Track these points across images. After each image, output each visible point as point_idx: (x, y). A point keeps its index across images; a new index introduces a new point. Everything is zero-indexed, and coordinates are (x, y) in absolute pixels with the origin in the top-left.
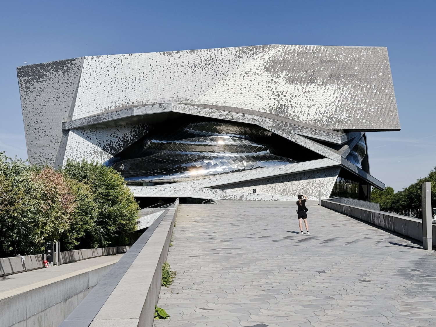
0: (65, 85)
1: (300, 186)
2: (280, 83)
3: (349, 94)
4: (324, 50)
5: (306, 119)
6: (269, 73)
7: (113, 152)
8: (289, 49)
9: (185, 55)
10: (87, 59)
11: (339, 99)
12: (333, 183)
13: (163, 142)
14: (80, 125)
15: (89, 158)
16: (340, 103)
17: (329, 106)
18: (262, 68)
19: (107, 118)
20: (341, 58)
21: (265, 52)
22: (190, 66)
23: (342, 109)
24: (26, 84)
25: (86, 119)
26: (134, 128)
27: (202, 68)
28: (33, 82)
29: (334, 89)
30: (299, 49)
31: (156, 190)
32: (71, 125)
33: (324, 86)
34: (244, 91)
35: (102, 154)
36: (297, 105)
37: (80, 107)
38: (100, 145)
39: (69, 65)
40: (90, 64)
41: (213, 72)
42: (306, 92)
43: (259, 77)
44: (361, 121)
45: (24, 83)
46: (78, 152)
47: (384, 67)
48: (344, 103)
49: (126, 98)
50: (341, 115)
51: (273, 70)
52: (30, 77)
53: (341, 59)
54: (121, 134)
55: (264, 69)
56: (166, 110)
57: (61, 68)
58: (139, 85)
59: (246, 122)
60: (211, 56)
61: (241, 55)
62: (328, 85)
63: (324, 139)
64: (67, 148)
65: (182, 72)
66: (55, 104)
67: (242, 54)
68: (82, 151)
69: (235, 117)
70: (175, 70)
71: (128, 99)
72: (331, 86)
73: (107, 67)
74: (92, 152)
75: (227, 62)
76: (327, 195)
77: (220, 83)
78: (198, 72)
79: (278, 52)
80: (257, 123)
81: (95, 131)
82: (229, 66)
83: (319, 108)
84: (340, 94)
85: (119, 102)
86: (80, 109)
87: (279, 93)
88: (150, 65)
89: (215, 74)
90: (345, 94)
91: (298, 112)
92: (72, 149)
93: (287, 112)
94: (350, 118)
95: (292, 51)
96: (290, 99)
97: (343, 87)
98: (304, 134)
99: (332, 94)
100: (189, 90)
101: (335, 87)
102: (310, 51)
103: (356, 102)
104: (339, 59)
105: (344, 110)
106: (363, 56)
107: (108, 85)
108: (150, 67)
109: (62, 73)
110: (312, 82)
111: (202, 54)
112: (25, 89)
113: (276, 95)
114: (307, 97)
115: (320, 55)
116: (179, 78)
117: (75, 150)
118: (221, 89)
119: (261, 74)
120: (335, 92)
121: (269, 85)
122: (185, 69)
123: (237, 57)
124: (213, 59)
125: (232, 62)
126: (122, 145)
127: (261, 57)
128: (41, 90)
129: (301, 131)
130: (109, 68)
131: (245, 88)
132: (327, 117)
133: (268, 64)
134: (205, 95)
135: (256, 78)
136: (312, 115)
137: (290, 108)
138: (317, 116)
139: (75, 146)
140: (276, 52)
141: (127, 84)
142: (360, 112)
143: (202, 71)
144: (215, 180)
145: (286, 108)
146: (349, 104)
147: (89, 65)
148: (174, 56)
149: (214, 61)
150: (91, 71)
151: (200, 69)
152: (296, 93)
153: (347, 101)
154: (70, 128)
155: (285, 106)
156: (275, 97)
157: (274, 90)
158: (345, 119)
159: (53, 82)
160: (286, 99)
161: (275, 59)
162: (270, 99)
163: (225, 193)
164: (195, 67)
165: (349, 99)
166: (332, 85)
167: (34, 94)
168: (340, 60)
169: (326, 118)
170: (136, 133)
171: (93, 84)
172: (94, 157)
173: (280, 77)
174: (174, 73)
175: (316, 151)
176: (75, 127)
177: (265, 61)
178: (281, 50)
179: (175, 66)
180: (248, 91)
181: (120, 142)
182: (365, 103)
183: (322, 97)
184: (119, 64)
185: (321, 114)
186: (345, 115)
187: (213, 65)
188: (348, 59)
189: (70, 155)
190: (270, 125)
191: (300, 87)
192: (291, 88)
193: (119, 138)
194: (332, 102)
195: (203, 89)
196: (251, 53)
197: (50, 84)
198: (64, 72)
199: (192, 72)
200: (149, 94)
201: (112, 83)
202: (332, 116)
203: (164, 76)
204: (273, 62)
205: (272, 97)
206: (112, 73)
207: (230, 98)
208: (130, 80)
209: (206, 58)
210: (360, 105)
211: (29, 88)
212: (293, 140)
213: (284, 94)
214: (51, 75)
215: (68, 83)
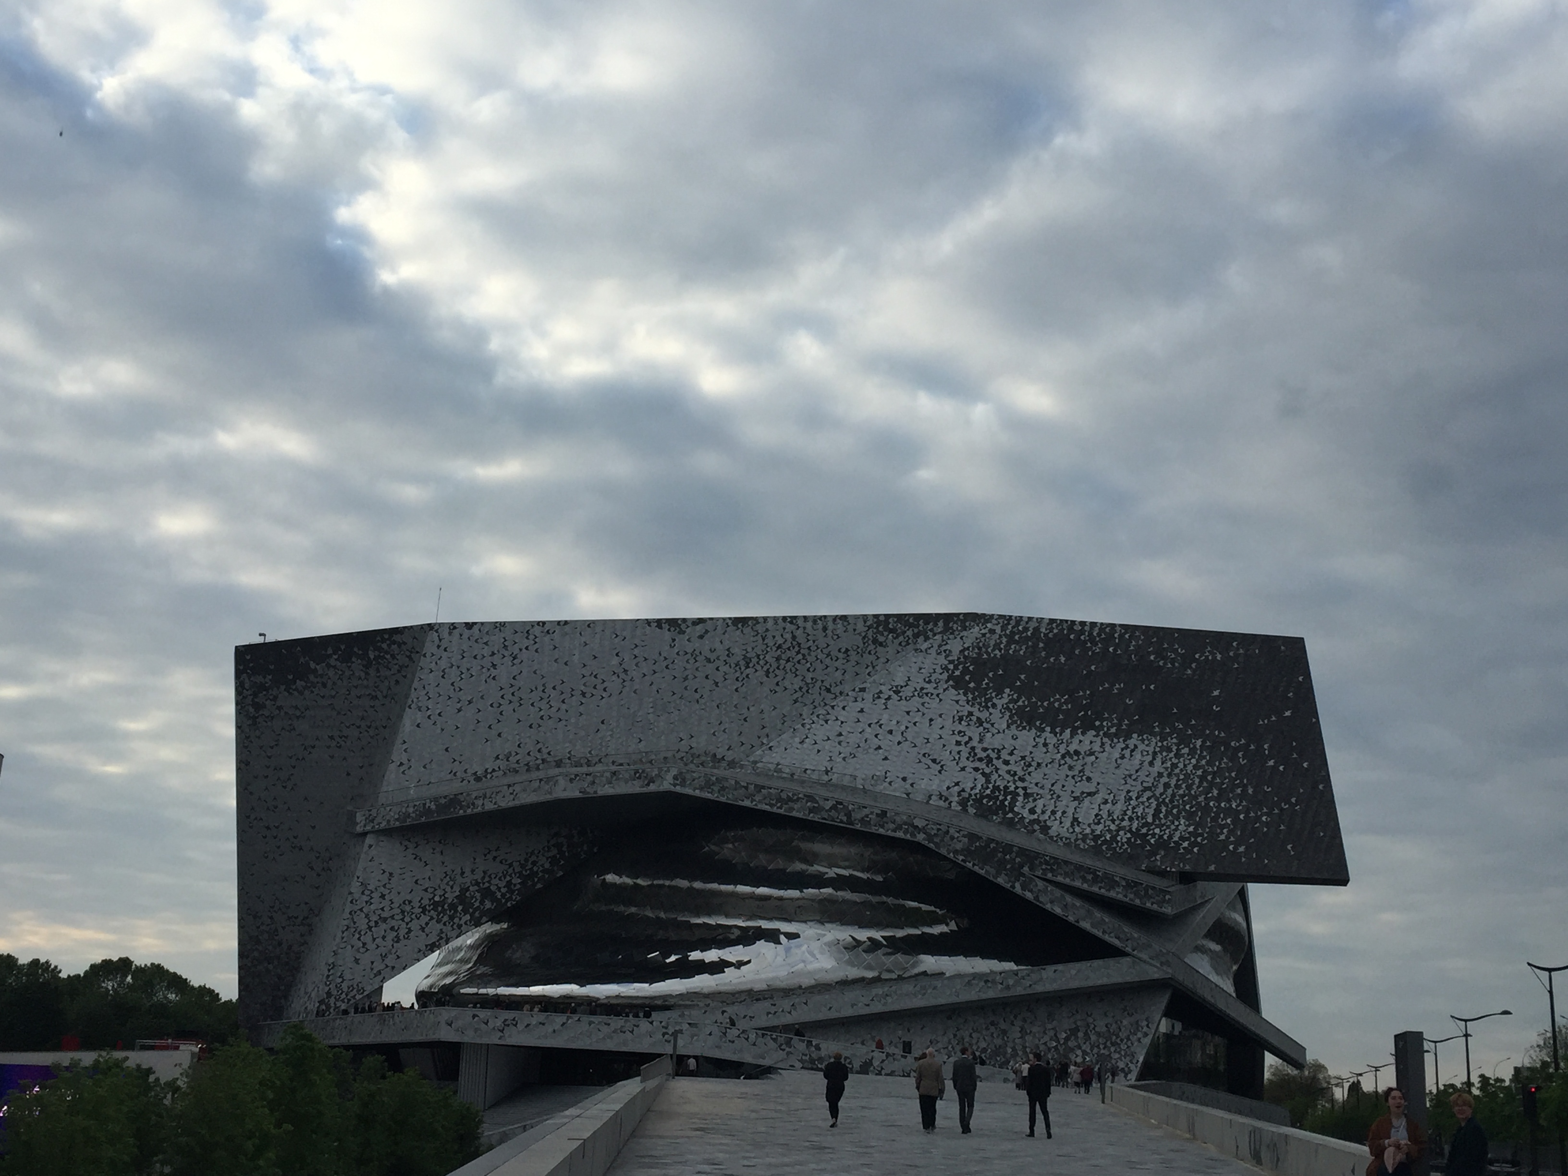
0: (368, 702)
1: (1046, 1038)
2: (992, 725)
3: (1196, 767)
4: (1121, 636)
5: (1068, 835)
6: (961, 692)
7: (488, 905)
8: (1020, 628)
10: (437, 631)
11: (1165, 779)
12: (1146, 1035)
13: (640, 881)
14: (397, 820)
15: (415, 921)
16: (1170, 791)
17: (1137, 798)
18: (940, 677)
19: (479, 802)
20: (1173, 662)
21: (951, 634)
22: (732, 661)
23: (1175, 811)
24: (255, 695)
25: (417, 803)
26: (555, 836)
27: (765, 669)
28: (275, 692)
29: (1151, 749)
30: (1051, 630)
31: (605, 1030)
32: (372, 821)
33: (1121, 740)
34: (886, 741)
35: (456, 911)
36: (1041, 791)
37: (402, 769)
38: (451, 883)
39: (384, 646)
40: (444, 644)
41: (798, 683)
42: (1068, 752)
43: (934, 703)
44: (1231, 847)
45: (249, 692)
46: (385, 903)
47: (1297, 694)
48: (1181, 792)
49: (539, 746)
50: (1173, 827)
51: (972, 685)
52: (270, 677)
53: (1173, 664)
54: (516, 855)
55: (947, 682)
56: (653, 788)
57: (361, 652)
58: (582, 708)
59: (890, 833)
60: (794, 637)
61: (881, 639)
62: (1135, 736)
63: (1120, 897)
64: (355, 887)
65: (707, 677)
66: (332, 757)
67: (886, 633)
68: (398, 901)
69: (857, 816)
70: (687, 673)
71: (545, 751)
72: (1143, 741)
73: (493, 654)
74: (425, 902)
75: (841, 655)
76: (1130, 1071)
77: (818, 716)
78: (753, 681)
79: (988, 635)
80: (920, 837)
81: (440, 842)
82: (844, 667)
83: (1106, 802)
84: (1169, 764)
85: (518, 757)
86: (403, 773)
87: (990, 751)
88: (617, 655)
89: (804, 690)
90: (1185, 766)
91: (1043, 812)
92: (367, 892)
93: (1012, 810)
94: (1199, 839)
95: (1029, 633)
96: (1020, 773)
97: (1178, 745)
98: (1060, 879)
99: (1146, 763)
100: (724, 731)
101: (1153, 744)
102: (1082, 637)
103: (1215, 792)
104: (1165, 664)
105: (1179, 812)
106: (1236, 659)
107: (491, 705)
108: (615, 661)
109: (361, 667)
110: (1087, 726)
111: (767, 630)
112: (252, 710)
113: (981, 760)
114: (1071, 768)
115: (1111, 649)
116: (697, 696)
117: (376, 895)
118: (820, 731)
119: (938, 695)
120: (1154, 759)
121: (961, 728)
122: (717, 669)
123: (870, 642)
124: (799, 644)
125: (854, 657)
126: (518, 886)
127: (940, 646)
128: (298, 713)
129: (1052, 870)
130: (496, 659)
131: (890, 732)
132: (1130, 831)
133: (960, 667)
134: (770, 748)
135: (923, 704)
136: (1087, 822)
137: (1020, 799)
138: (1101, 827)
139: (377, 883)
140: (984, 635)
141: (544, 705)
142: (1229, 821)
143: (768, 677)
144: (787, 1008)
145: (1009, 798)
146: (1196, 797)
147: (442, 648)
148: (688, 631)
149: (802, 651)
150: (443, 664)
151: (761, 673)
152: (1039, 755)
153: (1189, 787)
154: (368, 828)
155: (1005, 795)
156: (977, 764)
157: (974, 743)
158: (1182, 839)
159: (333, 693)
160: (1008, 772)
161: (979, 654)
162: (963, 769)
163: (818, 1048)
164: (747, 667)
165: (1197, 781)
166: (1145, 737)
167: (277, 724)
168: (1170, 665)
169: (1129, 835)
170: (560, 851)
171: (449, 702)
172: (432, 918)
173: (994, 706)
174: (686, 679)
175: (1099, 934)
176: (382, 825)
177: (950, 658)
178: (998, 629)
179: (687, 662)
180: (899, 743)
181: (510, 876)
182: (1243, 796)
183: (1117, 771)
184: (527, 648)
185: (1113, 821)
186: (1183, 828)
187: (799, 662)
188: (1194, 665)
189: (361, 910)
190: (959, 846)
191: (1052, 740)
192: (1026, 738)
193: (511, 865)
194: (1146, 789)
195: (766, 730)
196: (909, 633)
197: (323, 697)
198: (367, 666)
199: (737, 679)
200: (609, 738)
201: (502, 701)
202: (1144, 831)
203: (654, 687)
204: (974, 662)
205: (970, 765)
206: (504, 673)
207: (844, 759)
208: (554, 694)
209: (780, 641)
210: (1229, 801)
211: (264, 706)
212: (1029, 895)
213: (1005, 755)
214: (331, 673)
215: (375, 698)
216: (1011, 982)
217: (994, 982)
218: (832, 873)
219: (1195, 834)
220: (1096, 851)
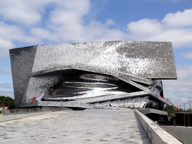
0: (29, 57)
2: (123, 57)
3: (154, 63)
4: (143, 43)
5: (134, 74)
6: (118, 53)
7: (49, 86)
8: (127, 43)
9: (81, 45)
11: (149, 65)
13: (71, 82)
14: (34, 74)
15: (38, 89)
17: (145, 68)
19: (46, 71)
20: (151, 47)
21: (117, 44)
22: (83, 49)
23: (151, 69)
25: (37, 72)
26: (58, 76)
28: (15, 56)
29: (147, 60)
32: (31, 75)
33: (143, 59)
34: (107, 61)
35: (44, 88)
36: (130, 67)
37: (35, 67)
38: (43, 83)
39: (31, 49)
40: (40, 48)
41: (93, 52)
42: (135, 61)
43: (114, 55)
45: (12, 56)
46: (34, 87)
47: (170, 51)
48: (152, 66)
50: (150, 72)
51: (120, 52)
52: (15, 54)
54: (52, 79)
55: (116, 51)
56: (71, 68)
57: (28, 50)
58: (61, 57)
59: (107, 74)
61: (106, 45)
62: (145, 58)
63: (142, 82)
64: (29, 84)
65: (80, 52)
66: (25, 66)
68: (36, 86)
69: (102, 71)
70: (77, 51)
71: (56, 64)
74: (40, 86)
75: (100, 48)
77: (97, 57)
78: (87, 52)
80: (112, 74)
81: (41, 77)
82: (100, 50)
83: (140, 68)
84: (150, 62)
85: (52, 65)
87: (123, 62)
90: (152, 62)
91: (131, 70)
93: (126, 70)
96: (127, 65)
97: (152, 59)
98: (133, 80)
99: (147, 62)
100: (83, 60)
103: (157, 66)
106: (161, 46)
107: (48, 57)
108: (66, 50)
110: (137, 57)
112: (12, 59)
114: (135, 63)
115: (141, 45)
116: (78, 55)
117: (32, 85)
118: (97, 59)
119: (115, 53)
121: (118, 58)
123: (104, 46)
124: (93, 46)
125: (102, 48)
126: (53, 84)
127: (115, 46)
128: (19, 59)
130: (48, 50)
131: (108, 59)
132: (144, 73)
134: (89, 62)
135: (112, 55)
136: (137, 72)
137: (127, 68)
138: (139, 72)
141: (55, 57)
142: (159, 70)
144: (92, 100)
146: (154, 67)
149: (94, 48)
150: (40, 51)
151: (88, 51)
152: (130, 62)
155: (125, 68)
156: (121, 64)
157: (120, 60)
160: (125, 64)
161: (121, 47)
164: (86, 50)
165: (154, 65)
166: (147, 58)
167: (16, 61)
170: (59, 78)
171: (41, 57)
173: (123, 55)
175: (139, 88)
177: (117, 48)
178: (124, 43)
180: (109, 61)
181: (52, 82)
182: (161, 66)
183: (142, 64)
184: (52, 48)
185: (141, 71)
186: (152, 72)
188: (154, 47)
190: (117, 76)
191: (132, 59)
192: (128, 59)
194: (147, 66)
195: (89, 60)
196: (110, 44)
197: (23, 57)
198: (29, 52)
199: (84, 52)
200: (65, 62)
202: (146, 72)
203: (72, 54)
204: (120, 48)
205: (120, 64)
206: (49, 52)
207: (101, 63)
208: (57, 55)
209: (91, 46)
210: (159, 67)
211: (14, 58)
212: (128, 82)
213: (125, 62)
214: (24, 53)
215: (30, 57)
216: (126, 95)
217: (123, 95)
218: (98, 80)
219: (154, 73)
220: (139, 76)
